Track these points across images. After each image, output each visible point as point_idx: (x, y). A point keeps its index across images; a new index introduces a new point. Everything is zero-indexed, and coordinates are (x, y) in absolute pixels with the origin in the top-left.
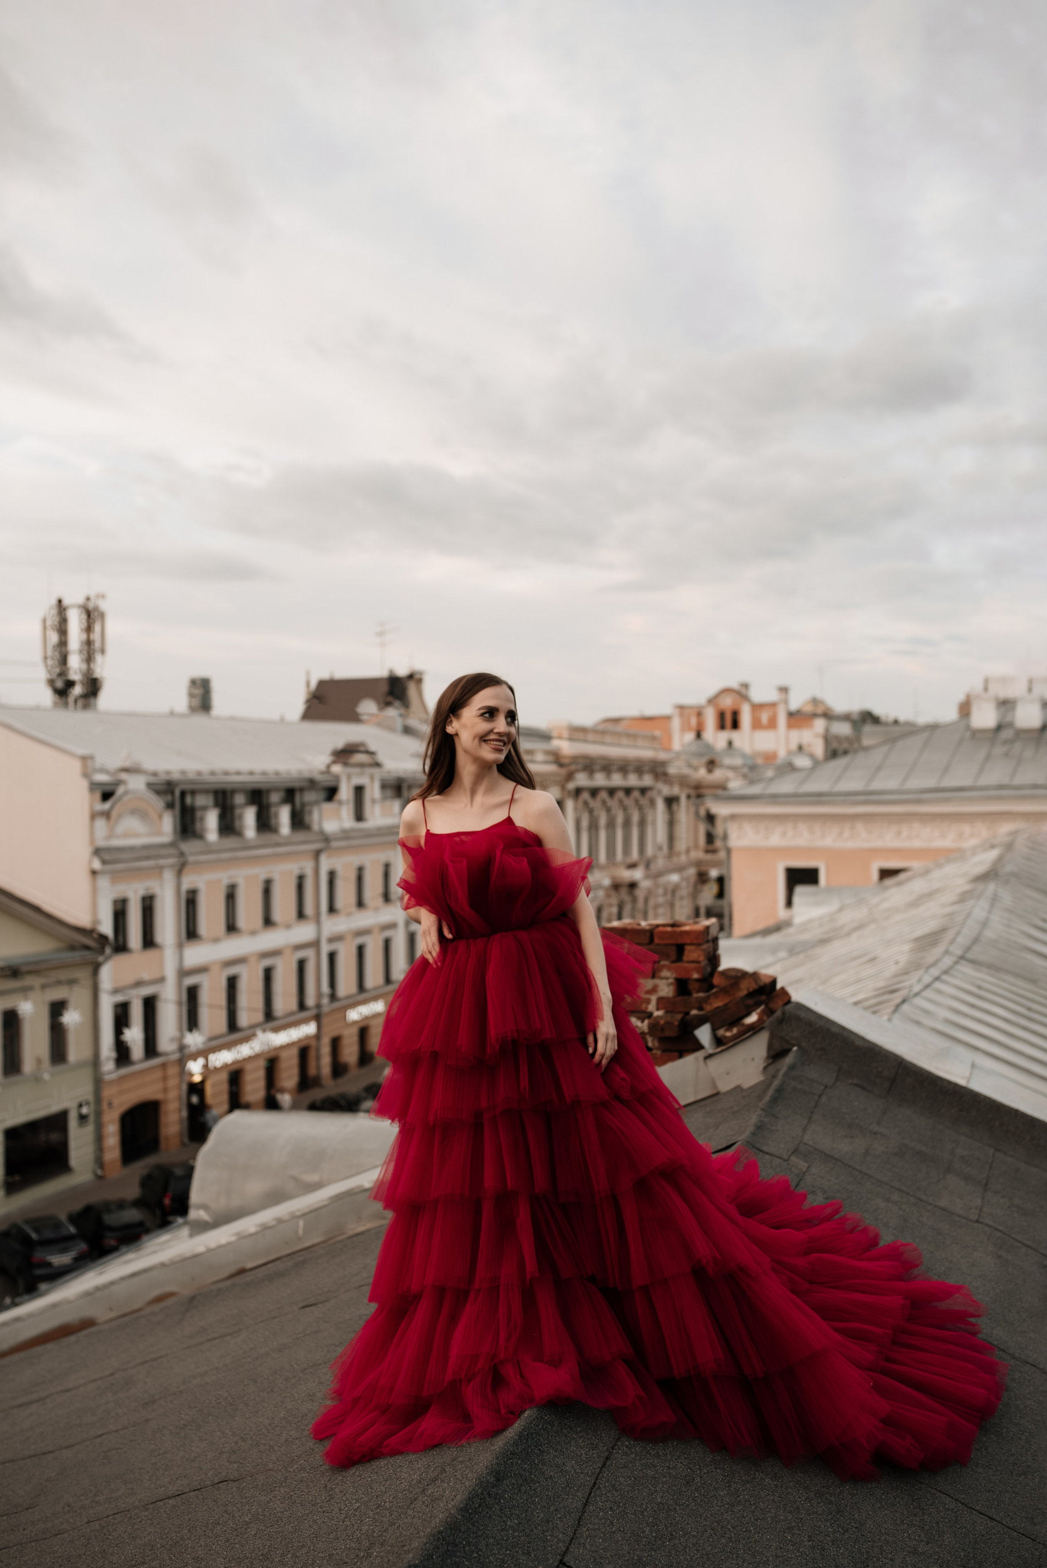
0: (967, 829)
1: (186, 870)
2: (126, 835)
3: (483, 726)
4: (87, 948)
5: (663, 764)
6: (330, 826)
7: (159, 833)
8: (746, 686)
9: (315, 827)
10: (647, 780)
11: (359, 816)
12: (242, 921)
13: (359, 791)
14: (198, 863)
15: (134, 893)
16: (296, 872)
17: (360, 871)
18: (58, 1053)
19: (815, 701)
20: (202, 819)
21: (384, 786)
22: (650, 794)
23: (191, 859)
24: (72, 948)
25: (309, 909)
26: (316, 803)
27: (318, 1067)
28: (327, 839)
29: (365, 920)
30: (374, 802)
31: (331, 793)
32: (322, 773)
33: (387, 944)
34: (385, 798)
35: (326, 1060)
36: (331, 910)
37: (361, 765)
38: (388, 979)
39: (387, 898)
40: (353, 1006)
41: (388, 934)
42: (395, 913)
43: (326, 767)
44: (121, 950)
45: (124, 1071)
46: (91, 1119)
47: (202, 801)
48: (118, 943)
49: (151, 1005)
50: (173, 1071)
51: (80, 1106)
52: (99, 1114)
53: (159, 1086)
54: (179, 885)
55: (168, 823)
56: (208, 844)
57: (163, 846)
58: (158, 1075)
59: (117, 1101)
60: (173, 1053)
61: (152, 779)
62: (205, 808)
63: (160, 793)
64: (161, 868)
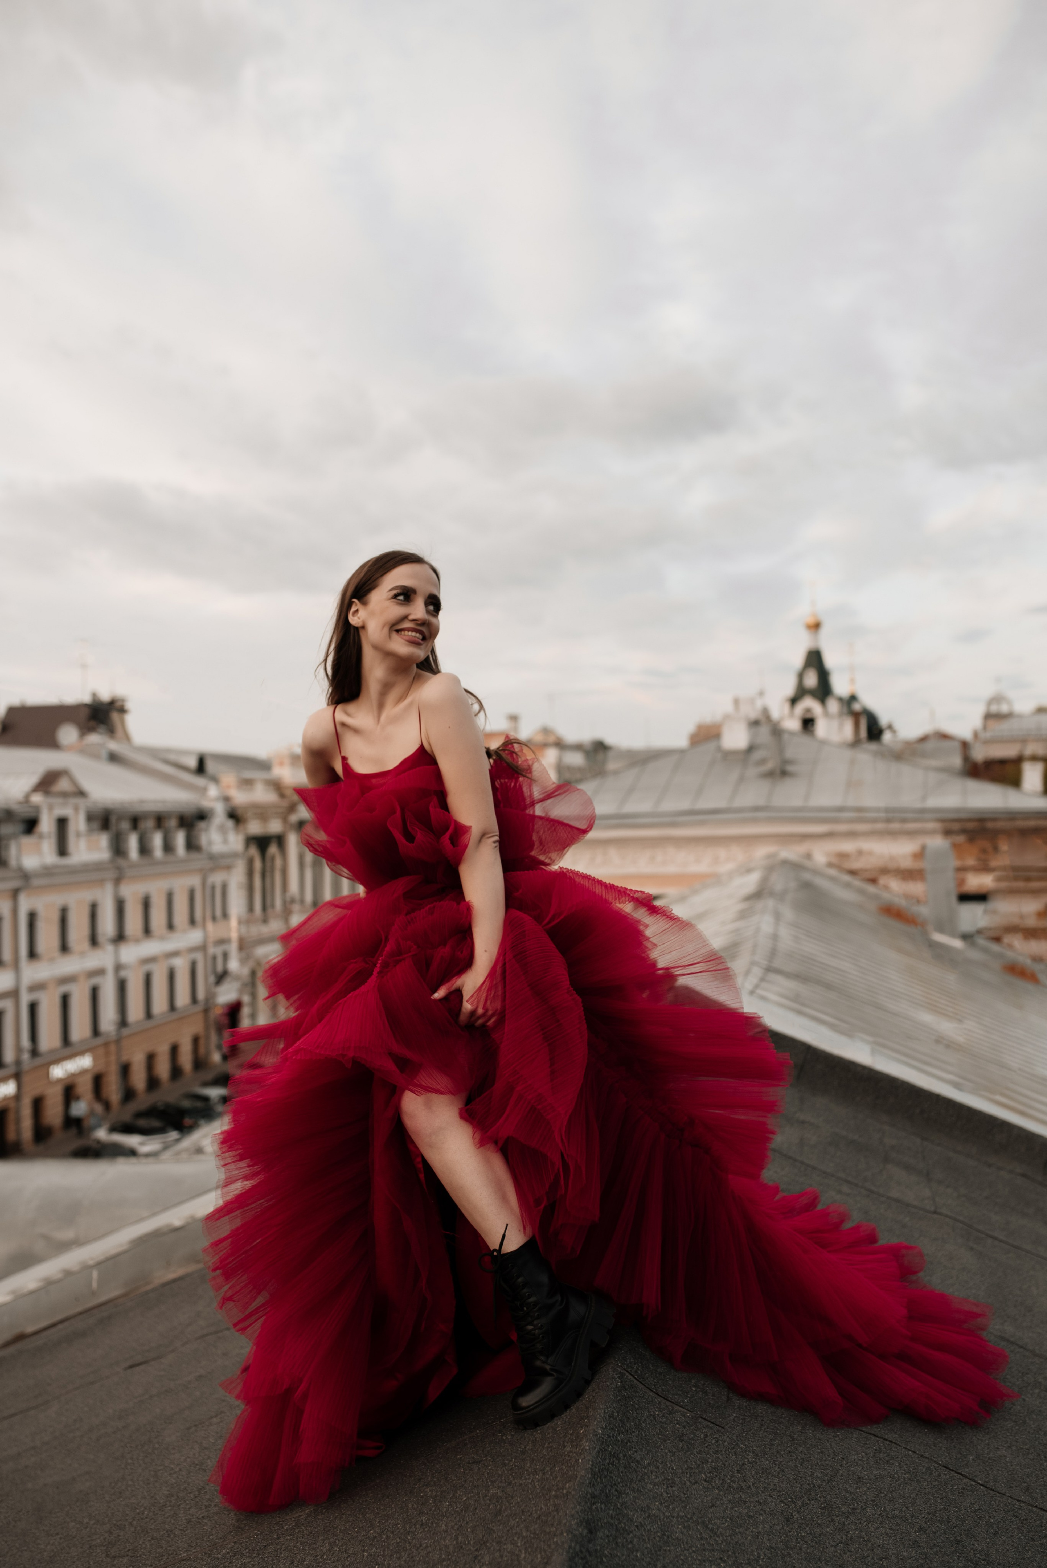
0: (722, 853)
3: (396, 611)
6: (30, 862)
9: (13, 862)
11: (62, 850)
13: (62, 823)
17: (64, 912)
19: (546, 731)
21: (90, 818)
26: (14, 836)
27: (18, 1131)
28: (26, 876)
29: (69, 965)
30: (78, 835)
31: (30, 825)
32: (20, 803)
33: (95, 993)
34: (90, 831)
35: (27, 1124)
36: (32, 954)
37: (65, 795)
38: (96, 1031)
39: (94, 941)
40: (57, 1061)
41: (95, 981)
42: (103, 958)
43: (27, 797)
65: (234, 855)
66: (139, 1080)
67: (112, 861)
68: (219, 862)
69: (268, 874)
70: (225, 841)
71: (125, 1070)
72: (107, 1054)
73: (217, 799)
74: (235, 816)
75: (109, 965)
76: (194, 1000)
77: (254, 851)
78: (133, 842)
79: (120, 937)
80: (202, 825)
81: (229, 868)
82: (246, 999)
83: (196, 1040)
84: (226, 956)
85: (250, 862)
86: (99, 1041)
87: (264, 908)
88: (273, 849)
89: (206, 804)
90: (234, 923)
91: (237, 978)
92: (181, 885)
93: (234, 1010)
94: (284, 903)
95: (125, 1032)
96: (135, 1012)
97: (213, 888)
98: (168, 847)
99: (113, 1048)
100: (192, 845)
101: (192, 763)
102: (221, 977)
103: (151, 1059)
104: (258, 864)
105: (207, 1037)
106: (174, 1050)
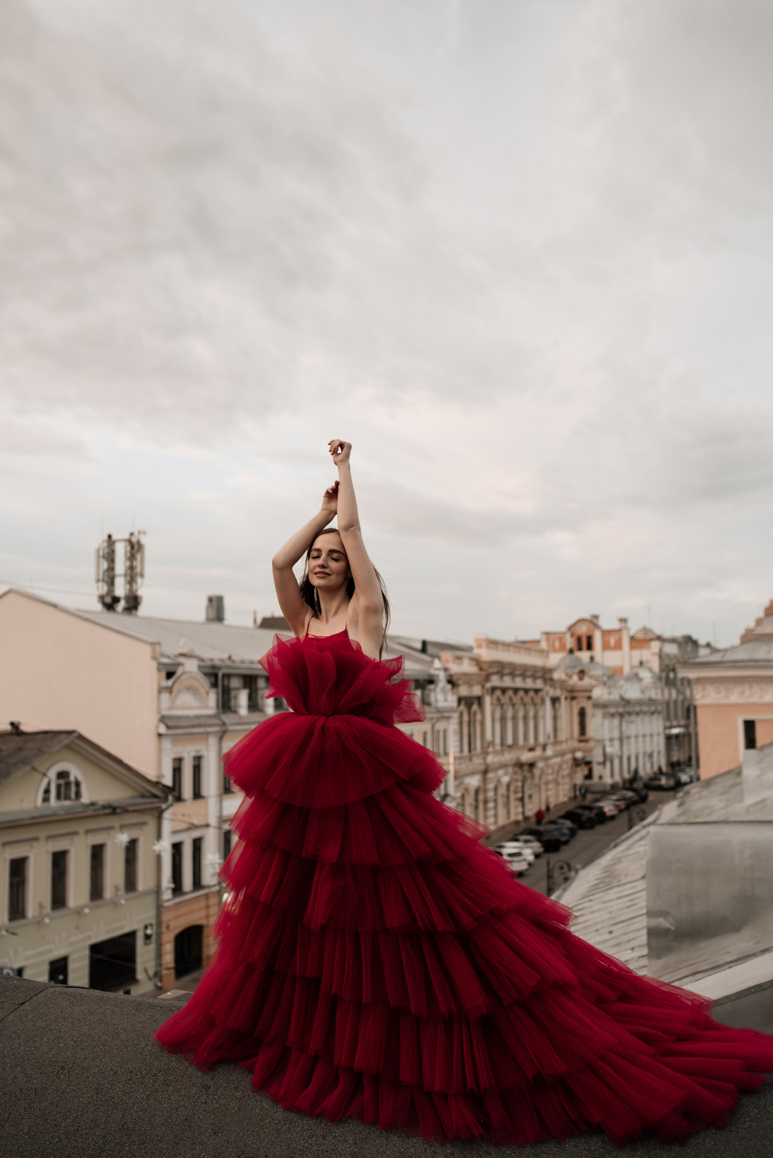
1: (225, 738)
2: (183, 708)
4: (155, 796)
5: (551, 671)
7: (207, 707)
8: (596, 617)
10: (539, 684)
14: (234, 731)
15: (188, 754)
18: (130, 884)
19: (645, 630)
20: (236, 698)
22: (541, 694)
23: (230, 728)
24: (143, 796)
44: (179, 799)
45: (178, 900)
46: (154, 939)
47: (235, 683)
48: (176, 794)
49: (197, 844)
50: (213, 901)
51: (146, 927)
52: (159, 934)
53: (203, 913)
54: (220, 749)
55: (212, 698)
56: (240, 717)
57: (209, 717)
58: (202, 903)
59: (172, 925)
60: (214, 886)
61: (201, 663)
62: (238, 689)
63: (206, 674)
64: (208, 733)
65: (451, 710)
68: (443, 715)
69: (472, 724)
70: (446, 700)
73: (440, 669)
74: (452, 682)
77: (462, 707)
80: (432, 687)
81: (448, 718)
87: (470, 751)
88: (475, 707)
89: (433, 672)
90: (451, 760)
94: (483, 747)
97: (438, 732)
101: (419, 646)
104: (466, 718)
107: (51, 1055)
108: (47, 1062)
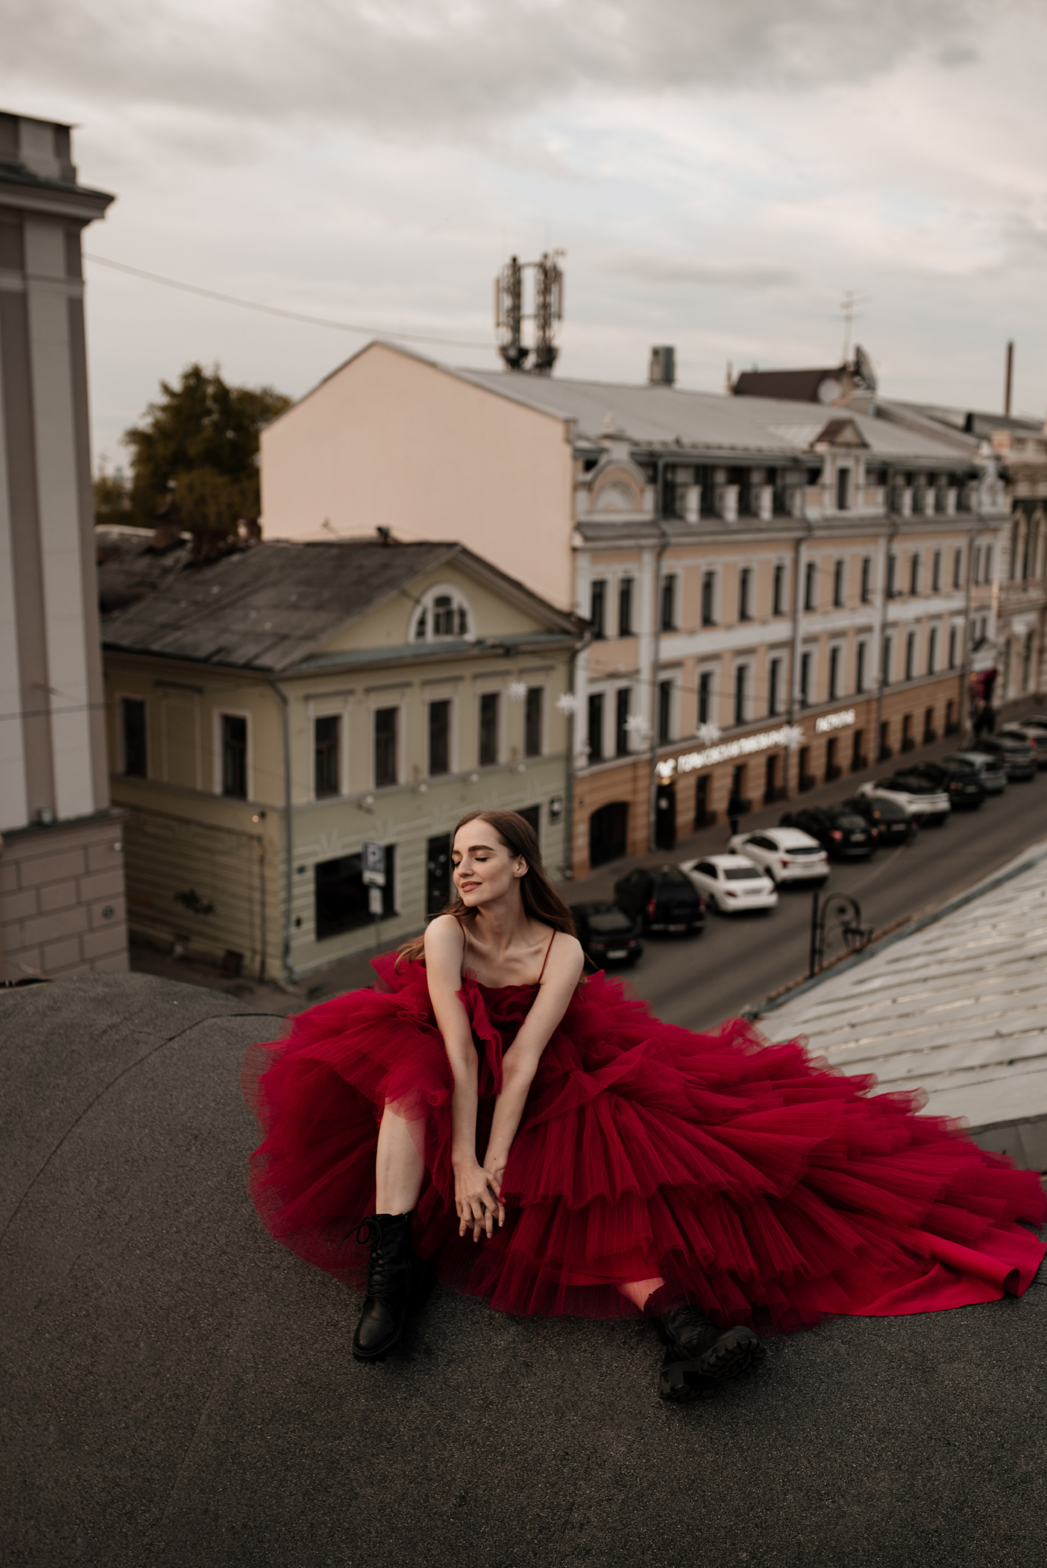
1: (667, 553)
2: (607, 511)
4: (567, 632)
6: (813, 513)
7: (641, 511)
9: (797, 513)
11: (842, 504)
12: (717, 615)
13: (844, 475)
14: (678, 545)
15: (613, 576)
16: (775, 562)
17: (839, 564)
18: (533, 744)
20: (683, 498)
21: (869, 471)
23: (672, 540)
24: (551, 632)
25: (785, 606)
26: (799, 486)
27: (785, 779)
28: (808, 527)
29: (841, 620)
30: (857, 487)
31: (814, 475)
32: (805, 452)
33: (861, 649)
34: (868, 485)
35: (793, 772)
36: (808, 607)
37: (848, 445)
38: (859, 689)
39: (865, 598)
40: (824, 714)
41: (863, 637)
42: (870, 616)
43: (812, 445)
44: (599, 636)
45: (596, 768)
46: (562, 816)
47: (682, 476)
48: (595, 629)
49: (624, 699)
50: (643, 771)
51: (552, 802)
52: (570, 812)
53: (628, 787)
54: (658, 569)
55: (649, 499)
56: (688, 525)
57: (644, 524)
58: (629, 774)
59: (588, 800)
60: (645, 752)
61: (635, 449)
62: (686, 485)
63: (642, 465)
64: (641, 549)
65: (1001, 518)
66: (895, 740)
67: (887, 516)
68: (987, 524)
69: (1031, 539)
70: (994, 504)
71: (884, 728)
72: (868, 712)
73: (988, 457)
74: (1006, 476)
75: (877, 623)
76: (951, 665)
77: (1019, 514)
78: (907, 499)
79: (890, 595)
80: (974, 484)
81: (996, 530)
82: (1001, 668)
83: (950, 705)
84: (984, 621)
85: (1016, 526)
86: (862, 698)
87: (1025, 577)
88: (1038, 514)
89: (978, 461)
90: (996, 588)
91: (994, 646)
92: (950, 544)
93: (989, 677)
95: (887, 691)
96: (896, 673)
97: (979, 551)
98: (939, 507)
99: (874, 706)
100: (962, 506)
101: (961, 421)
102: (979, 644)
103: (907, 720)
104: (1022, 530)
105: (961, 704)
106: (929, 714)
107: (185, 1118)
108: (179, 1127)
